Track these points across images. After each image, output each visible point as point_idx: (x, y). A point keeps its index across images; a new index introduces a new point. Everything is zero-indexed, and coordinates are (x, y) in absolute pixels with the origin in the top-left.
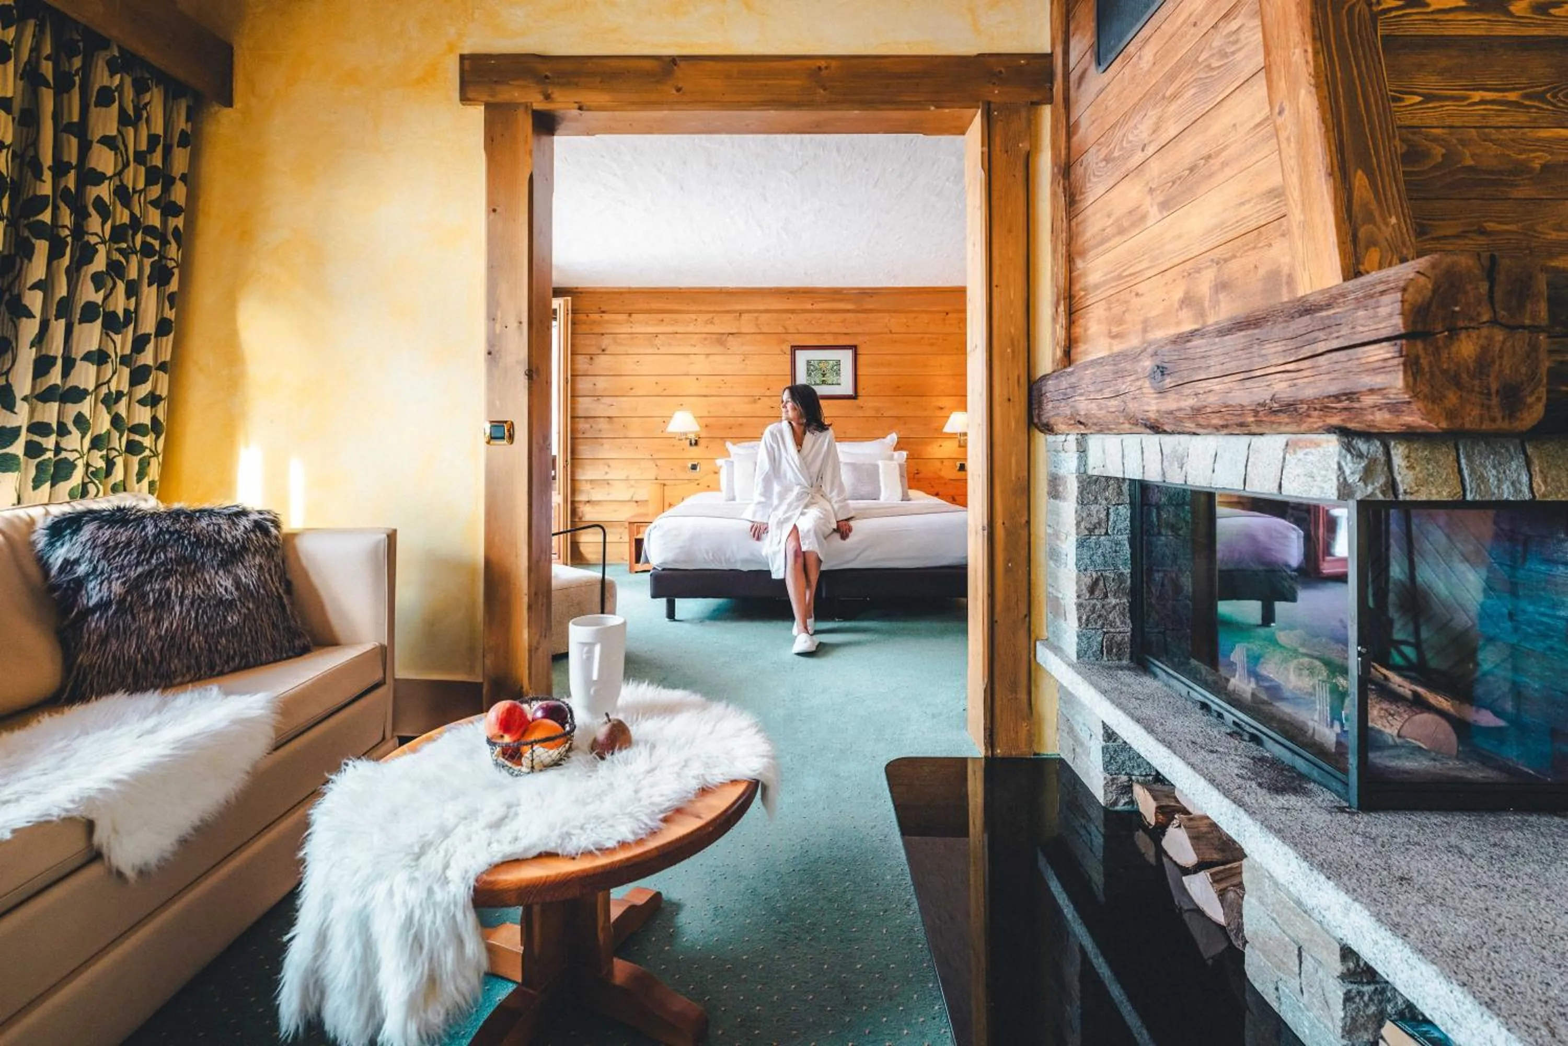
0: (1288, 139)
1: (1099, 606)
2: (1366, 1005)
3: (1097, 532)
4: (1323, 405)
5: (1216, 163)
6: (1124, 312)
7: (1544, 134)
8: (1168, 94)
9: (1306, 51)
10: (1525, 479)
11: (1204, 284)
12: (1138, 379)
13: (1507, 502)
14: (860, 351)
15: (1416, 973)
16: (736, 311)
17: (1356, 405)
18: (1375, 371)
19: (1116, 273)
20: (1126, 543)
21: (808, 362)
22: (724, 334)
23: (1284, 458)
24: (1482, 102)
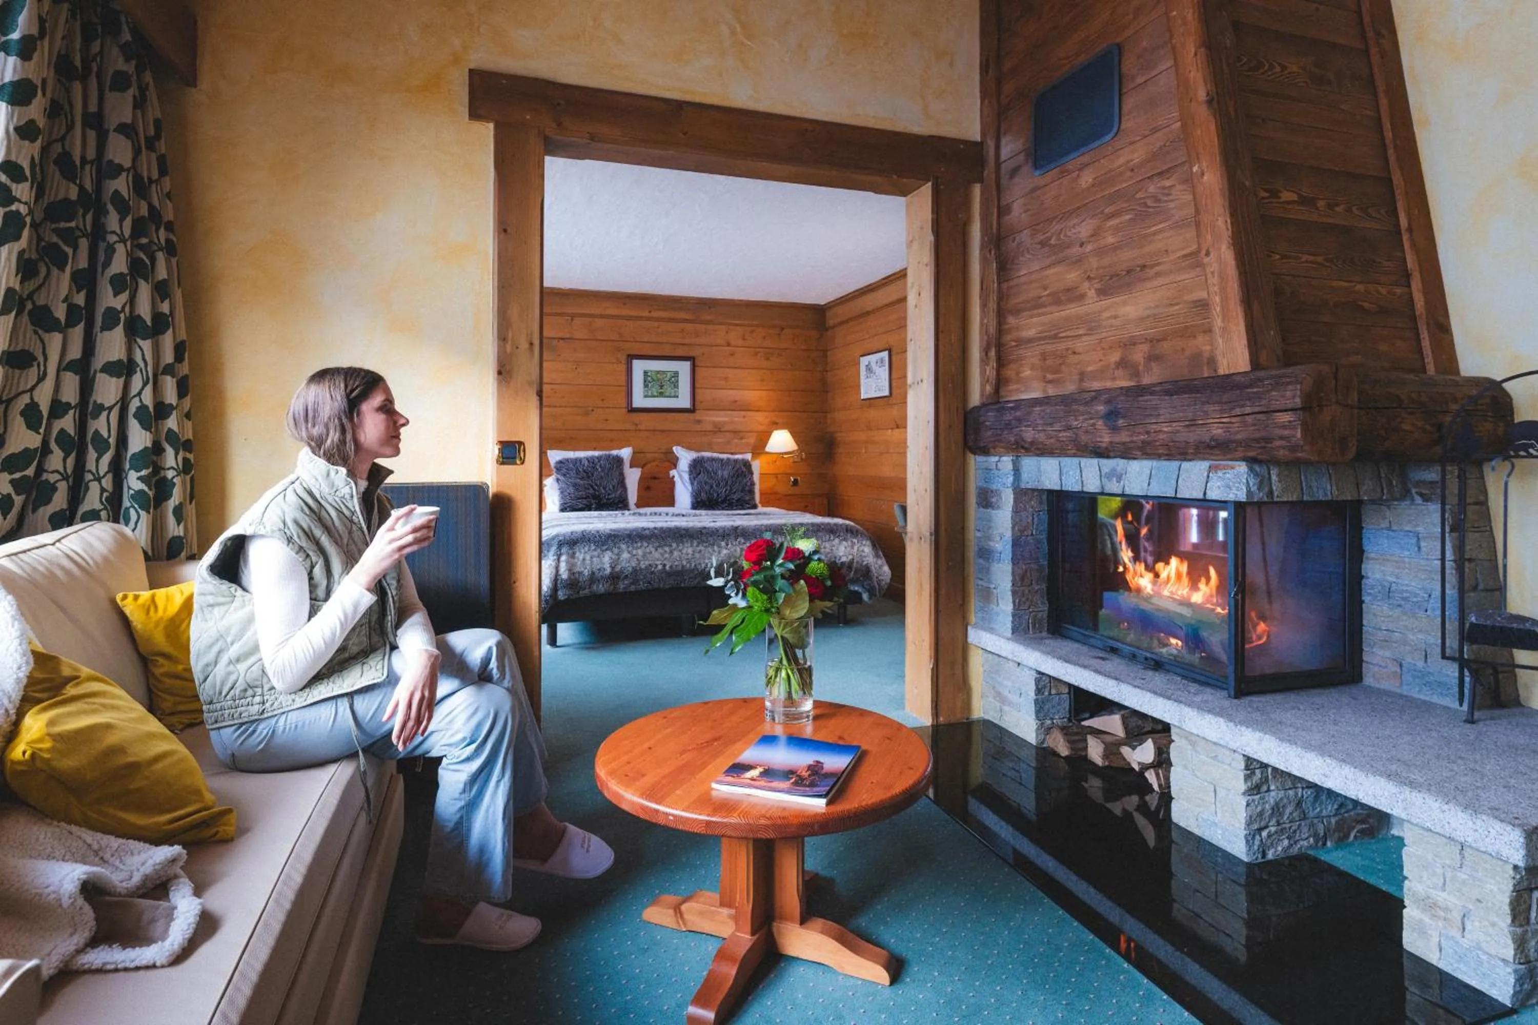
0: (1213, 273)
1: (1027, 591)
2: (1256, 807)
3: (1026, 533)
4: (1247, 444)
5: (1151, 272)
6: (1060, 364)
7: (1335, 284)
8: (1107, 211)
9: (1226, 222)
10: (1329, 488)
11: (1139, 355)
12: (1091, 419)
13: (1321, 501)
14: (697, 363)
15: (1305, 761)
16: (568, 315)
17: (1269, 445)
18: (1284, 427)
19: (1053, 333)
20: (1045, 541)
21: (645, 373)
22: (554, 338)
23: (1208, 477)
24: (1306, 262)
